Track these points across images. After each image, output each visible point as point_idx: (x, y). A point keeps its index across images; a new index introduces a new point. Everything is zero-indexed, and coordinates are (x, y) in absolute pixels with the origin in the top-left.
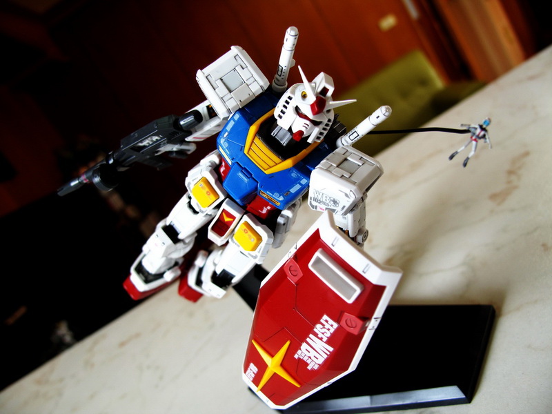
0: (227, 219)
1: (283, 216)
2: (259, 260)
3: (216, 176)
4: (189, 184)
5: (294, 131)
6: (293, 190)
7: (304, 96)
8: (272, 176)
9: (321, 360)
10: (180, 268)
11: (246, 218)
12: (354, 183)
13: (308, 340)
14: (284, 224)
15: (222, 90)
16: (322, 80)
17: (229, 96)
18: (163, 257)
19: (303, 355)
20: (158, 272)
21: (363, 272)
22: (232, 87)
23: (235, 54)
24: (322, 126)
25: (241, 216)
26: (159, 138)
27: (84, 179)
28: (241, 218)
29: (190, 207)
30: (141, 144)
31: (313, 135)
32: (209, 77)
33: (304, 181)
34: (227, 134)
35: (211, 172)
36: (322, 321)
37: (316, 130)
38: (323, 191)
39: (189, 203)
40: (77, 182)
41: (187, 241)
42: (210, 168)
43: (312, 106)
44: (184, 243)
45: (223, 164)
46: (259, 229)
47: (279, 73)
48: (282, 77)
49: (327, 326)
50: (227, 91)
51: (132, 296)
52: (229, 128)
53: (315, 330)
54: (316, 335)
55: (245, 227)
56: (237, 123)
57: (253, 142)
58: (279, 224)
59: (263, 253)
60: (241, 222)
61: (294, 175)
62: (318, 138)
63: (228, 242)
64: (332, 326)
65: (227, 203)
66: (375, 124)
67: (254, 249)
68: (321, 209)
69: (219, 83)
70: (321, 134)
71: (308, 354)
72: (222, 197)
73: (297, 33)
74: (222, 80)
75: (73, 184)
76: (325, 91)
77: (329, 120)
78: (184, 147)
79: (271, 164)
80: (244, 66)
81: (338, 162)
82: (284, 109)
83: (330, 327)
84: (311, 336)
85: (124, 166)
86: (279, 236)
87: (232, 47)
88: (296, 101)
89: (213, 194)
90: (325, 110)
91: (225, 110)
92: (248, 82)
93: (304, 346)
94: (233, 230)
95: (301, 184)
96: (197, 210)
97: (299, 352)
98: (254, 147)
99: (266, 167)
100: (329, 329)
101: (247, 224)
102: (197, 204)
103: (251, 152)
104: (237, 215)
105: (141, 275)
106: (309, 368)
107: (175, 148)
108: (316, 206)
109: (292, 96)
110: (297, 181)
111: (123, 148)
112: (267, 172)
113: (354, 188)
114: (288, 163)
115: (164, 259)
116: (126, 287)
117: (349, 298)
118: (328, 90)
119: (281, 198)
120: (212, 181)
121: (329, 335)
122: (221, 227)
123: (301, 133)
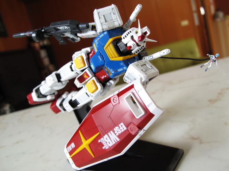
0: (85, 76)
1: (110, 83)
2: (94, 98)
3: (87, 57)
4: (74, 57)
5: (128, 45)
6: (119, 70)
7: (137, 33)
8: (112, 61)
9: (111, 145)
10: (55, 96)
11: (94, 78)
12: (146, 74)
13: (109, 133)
14: (109, 86)
15: (103, 20)
16: (146, 29)
17: (105, 23)
18: (50, 87)
19: (103, 141)
20: (45, 95)
21: (148, 106)
22: (107, 20)
23: (112, 8)
24: (140, 47)
25: (92, 77)
26: (67, 28)
27: (27, 34)
28: (92, 78)
29: (71, 67)
30: (59, 28)
31: (135, 50)
32: (99, 13)
33: (125, 68)
34: (99, 38)
35: (85, 54)
36: (120, 125)
37: (137, 48)
38: (132, 74)
39: (71, 66)
40: (24, 34)
41: (63, 83)
42: (86, 53)
43: (139, 37)
44: (62, 84)
45: (92, 52)
46: (98, 85)
47: (128, 22)
48: (129, 24)
49: (121, 128)
50: (105, 21)
51: (29, 102)
52: (101, 36)
53: (114, 129)
54: (114, 132)
55: (92, 82)
56: (105, 35)
57: (109, 45)
58: (107, 85)
59: (96, 96)
60: (91, 79)
61: (122, 64)
62: (136, 52)
63: (82, 87)
64: (123, 128)
65: (88, 70)
66: (162, 55)
67: (93, 92)
68: (128, 82)
69: (102, 17)
70: (138, 51)
71: (106, 140)
72: (87, 66)
73: (142, 7)
74: (104, 16)
75: (22, 34)
76: (146, 33)
77: (143, 46)
78: (75, 38)
79: (114, 56)
80: (115, 13)
81: (142, 65)
82: (127, 35)
83: (122, 129)
84: (111, 132)
85: (47, 35)
86: (105, 91)
87: (112, 5)
88: (133, 34)
89: (83, 64)
90: (144, 40)
91: (101, 28)
92: (115, 21)
93: (106, 136)
94: (87, 82)
95: (123, 69)
96: (73, 70)
97: (102, 139)
98: (108, 47)
99: (111, 57)
100: (121, 130)
101: (93, 81)
102: (75, 67)
103: (107, 49)
104: (91, 76)
105: (37, 93)
106: (103, 148)
107: (72, 36)
108: (127, 80)
109: (131, 31)
110: (122, 67)
111: (51, 26)
112: (111, 59)
113: (145, 76)
114: (121, 58)
115: (50, 88)
116: (28, 97)
117: (137, 116)
118: (147, 33)
119: (113, 72)
120: (85, 58)
121: (120, 133)
122: (82, 79)
123: (130, 47)
